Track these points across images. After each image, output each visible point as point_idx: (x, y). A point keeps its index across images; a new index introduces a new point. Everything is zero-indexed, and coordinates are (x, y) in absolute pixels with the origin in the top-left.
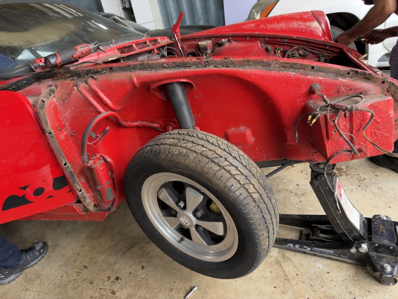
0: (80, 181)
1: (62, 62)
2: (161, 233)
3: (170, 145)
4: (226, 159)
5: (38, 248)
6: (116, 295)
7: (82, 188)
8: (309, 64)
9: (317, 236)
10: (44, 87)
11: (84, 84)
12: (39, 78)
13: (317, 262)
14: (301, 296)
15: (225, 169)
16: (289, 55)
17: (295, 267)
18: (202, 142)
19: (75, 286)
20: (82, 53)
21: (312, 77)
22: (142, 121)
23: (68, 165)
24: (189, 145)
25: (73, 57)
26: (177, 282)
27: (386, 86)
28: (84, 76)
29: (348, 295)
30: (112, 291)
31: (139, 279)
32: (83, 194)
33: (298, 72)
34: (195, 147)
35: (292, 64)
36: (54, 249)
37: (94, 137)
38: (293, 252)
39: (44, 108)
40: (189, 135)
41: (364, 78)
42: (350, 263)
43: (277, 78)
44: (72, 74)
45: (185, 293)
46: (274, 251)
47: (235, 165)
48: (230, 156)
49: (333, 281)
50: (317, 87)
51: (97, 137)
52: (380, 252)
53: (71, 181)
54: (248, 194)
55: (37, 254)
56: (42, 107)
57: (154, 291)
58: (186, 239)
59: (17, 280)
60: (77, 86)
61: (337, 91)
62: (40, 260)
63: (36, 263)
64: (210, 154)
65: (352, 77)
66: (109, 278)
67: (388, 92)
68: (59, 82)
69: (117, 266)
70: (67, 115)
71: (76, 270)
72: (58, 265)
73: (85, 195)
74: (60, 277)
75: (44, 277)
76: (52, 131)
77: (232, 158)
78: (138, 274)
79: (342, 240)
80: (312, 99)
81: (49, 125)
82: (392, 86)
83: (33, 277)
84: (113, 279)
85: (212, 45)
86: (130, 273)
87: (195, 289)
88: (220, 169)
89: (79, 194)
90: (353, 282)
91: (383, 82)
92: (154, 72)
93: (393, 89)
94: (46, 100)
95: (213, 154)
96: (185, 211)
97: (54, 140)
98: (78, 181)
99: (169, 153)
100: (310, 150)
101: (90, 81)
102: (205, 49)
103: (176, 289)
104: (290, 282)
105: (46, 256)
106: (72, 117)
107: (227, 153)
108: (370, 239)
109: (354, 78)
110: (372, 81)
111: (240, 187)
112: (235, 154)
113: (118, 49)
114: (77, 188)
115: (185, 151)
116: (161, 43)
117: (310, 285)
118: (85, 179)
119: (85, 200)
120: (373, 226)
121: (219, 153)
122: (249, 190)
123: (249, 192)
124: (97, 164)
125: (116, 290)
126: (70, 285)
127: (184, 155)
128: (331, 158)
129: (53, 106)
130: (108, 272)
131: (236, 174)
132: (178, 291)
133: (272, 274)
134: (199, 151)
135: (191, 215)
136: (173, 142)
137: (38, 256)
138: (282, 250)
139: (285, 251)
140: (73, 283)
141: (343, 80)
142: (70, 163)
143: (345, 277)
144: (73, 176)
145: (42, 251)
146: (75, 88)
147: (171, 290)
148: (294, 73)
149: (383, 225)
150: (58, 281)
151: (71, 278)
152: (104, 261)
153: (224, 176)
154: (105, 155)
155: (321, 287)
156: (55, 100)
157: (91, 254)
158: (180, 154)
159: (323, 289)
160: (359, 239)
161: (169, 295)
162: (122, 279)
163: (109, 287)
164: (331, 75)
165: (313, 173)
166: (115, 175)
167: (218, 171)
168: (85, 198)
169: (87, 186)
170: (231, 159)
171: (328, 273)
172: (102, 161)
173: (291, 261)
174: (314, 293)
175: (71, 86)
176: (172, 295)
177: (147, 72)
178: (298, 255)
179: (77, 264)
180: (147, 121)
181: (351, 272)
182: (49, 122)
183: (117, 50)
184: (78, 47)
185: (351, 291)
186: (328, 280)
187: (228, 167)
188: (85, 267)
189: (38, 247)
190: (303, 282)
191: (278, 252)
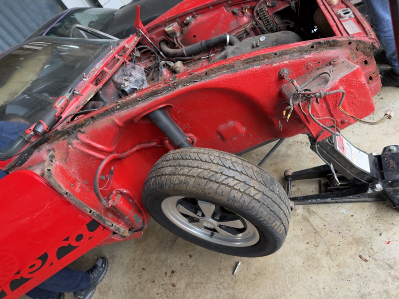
0: (108, 218)
1: (49, 127)
2: (193, 234)
3: (170, 175)
4: (221, 173)
5: (100, 265)
6: (177, 287)
7: (113, 223)
8: (270, 52)
9: (334, 186)
10: (43, 153)
11: (76, 141)
12: (36, 146)
13: (340, 208)
14: (332, 245)
15: (223, 184)
16: (257, 11)
17: (321, 218)
18: (196, 164)
19: (141, 288)
20: (62, 108)
21: (277, 64)
22: (140, 144)
23: (93, 210)
24: (186, 170)
25: (56, 116)
26: (223, 261)
27: (354, 45)
28: (72, 132)
29: (374, 233)
30: (172, 284)
31: (190, 268)
32: (115, 227)
33: (262, 64)
34: (191, 172)
35: (254, 58)
36: (113, 260)
37: (104, 179)
38: (316, 205)
39: (52, 175)
40: (183, 159)
41: (329, 46)
42: (371, 201)
43: (244, 77)
44: (62, 133)
45: (232, 269)
46: (298, 208)
47: (231, 176)
48: (224, 168)
49: (358, 222)
50: (286, 72)
51: (107, 178)
52: (395, 186)
53: (101, 222)
54: (251, 198)
55: (101, 269)
56: (50, 176)
57: (206, 274)
58: (215, 233)
59: (94, 295)
60: (71, 144)
61: (306, 68)
62: (105, 274)
63: (104, 277)
64: (206, 174)
65: (317, 50)
66: (166, 273)
67: (357, 50)
68: (55, 144)
69: (169, 261)
70: (73, 170)
71: (137, 274)
72: (121, 273)
73: (118, 226)
74: (127, 284)
75: (114, 287)
76: (68, 191)
77: (227, 170)
78: (188, 263)
79: (357, 185)
80: (285, 83)
81: (63, 187)
82: (359, 43)
83: (106, 289)
84: (169, 273)
85: (178, 27)
86: (182, 264)
87: (239, 264)
88: (219, 186)
89: (112, 228)
90: (376, 218)
91: (350, 43)
92: (130, 109)
93: (361, 46)
94: (51, 167)
95: (208, 172)
96: (204, 218)
97: (72, 197)
98: (107, 219)
99: (171, 184)
100: (299, 126)
101: (80, 136)
102: (174, 33)
103: (224, 268)
104: (319, 235)
105: (109, 268)
106: (78, 170)
107: (221, 165)
108: (383, 178)
109: (320, 50)
110: (339, 46)
111: (242, 195)
112: (228, 164)
113: (92, 83)
114: (108, 225)
115: (183, 178)
116: (129, 47)
117: (338, 232)
118: (112, 213)
119: (119, 231)
120: (383, 163)
121: (214, 170)
122: (251, 194)
123: (251, 196)
124: (116, 201)
125: (175, 283)
126: (137, 289)
127: (184, 183)
128: (317, 137)
129: (58, 169)
130: (164, 268)
131: (235, 185)
132: (226, 269)
133: (303, 231)
134: (196, 175)
135: (212, 219)
136: (171, 171)
137: (103, 271)
138: (307, 206)
139: (309, 205)
140: (138, 286)
141: (309, 56)
142: (94, 208)
143: (369, 215)
144: (101, 218)
145: (104, 266)
146: (70, 146)
147: (220, 270)
148: (259, 67)
149: (393, 159)
150: (126, 288)
151: (136, 282)
152: (157, 260)
153: (224, 191)
154: (120, 188)
155: (348, 231)
156: (58, 163)
157: (145, 256)
158: (181, 182)
159: (351, 233)
160: (372, 181)
161: (219, 275)
162: (177, 271)
163: (169, 282)
164: (296, 54)
165: (311, 139)
166: (136, 201)
167: (218, 188)
168: (118, 229)
169: (116, 218)
170: (226, 172)
171: (352, 216)
172: (119, 196)
173: (316, 214)
174: (343, 239)
175: (65, 145)
176: (222, 274)
177: (125, 111)
178: (322, 206)
179: (136, 268)
180: (144, 143)
181: (373, 209)
182: (61, 185)
183: (91, 85)
184: (56, 104)
185: (376, 227)
186: (354, 223)
187: (226, 181)
188: (143, 269)
189: (99, 263)
190: (331, 232)
191: (303, 208)
